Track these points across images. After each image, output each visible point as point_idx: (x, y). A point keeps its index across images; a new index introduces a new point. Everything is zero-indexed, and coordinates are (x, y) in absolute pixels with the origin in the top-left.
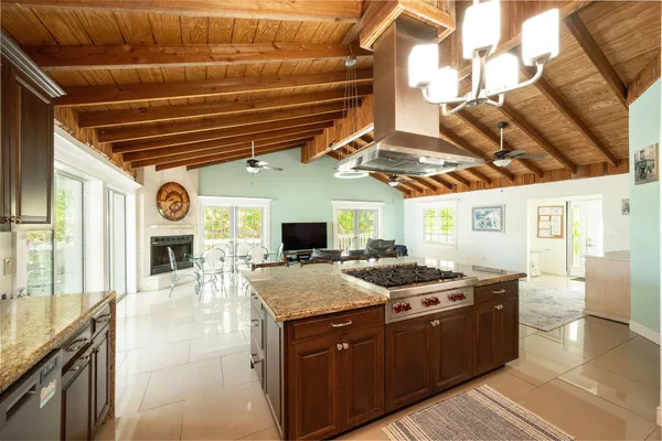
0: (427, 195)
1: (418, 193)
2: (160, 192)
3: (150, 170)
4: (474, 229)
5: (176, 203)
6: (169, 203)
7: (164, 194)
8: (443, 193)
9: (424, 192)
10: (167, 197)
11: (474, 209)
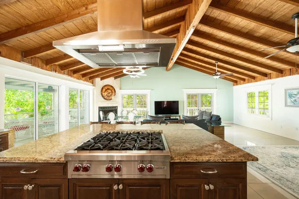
0: (248, 82)
1: (242, 81)
2: (102, 89)
3: (98, 80)
4: (286, 105)
5: (109, 93)
6: (106, 93)
7: (104, 90)
8: (260, 80)
9: (246, 81)
10: (105, 91)
11: (286, 90)
